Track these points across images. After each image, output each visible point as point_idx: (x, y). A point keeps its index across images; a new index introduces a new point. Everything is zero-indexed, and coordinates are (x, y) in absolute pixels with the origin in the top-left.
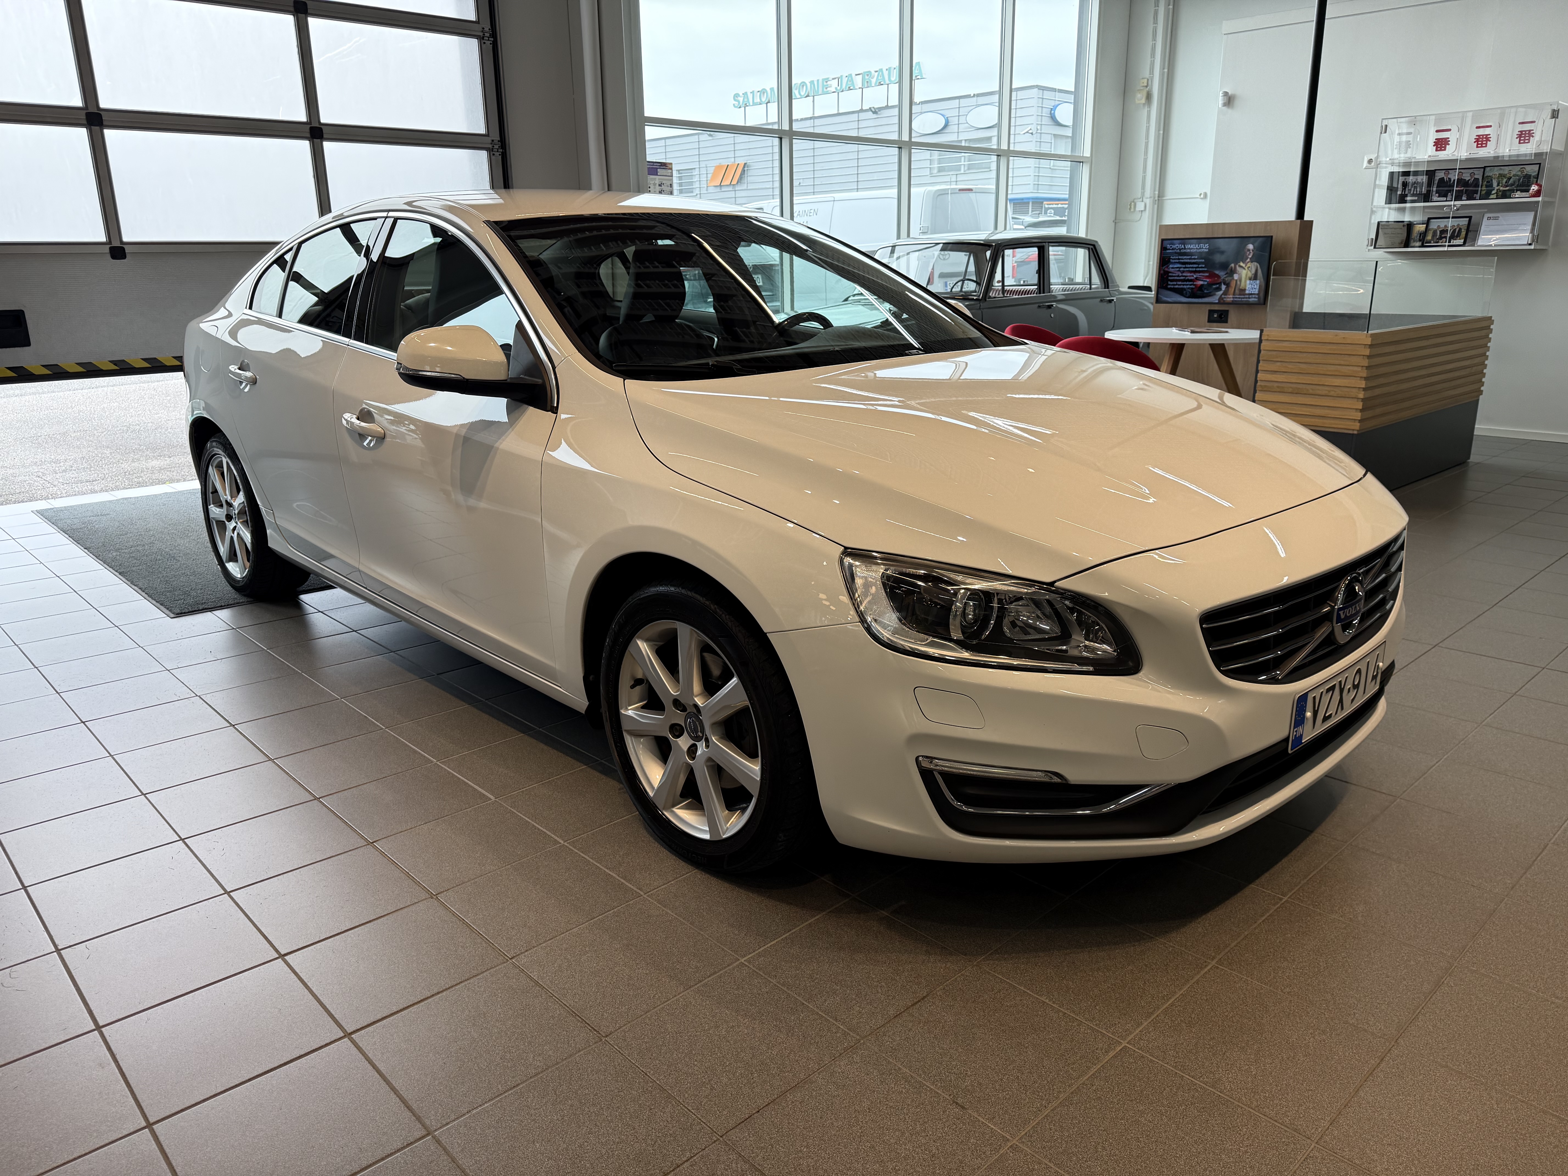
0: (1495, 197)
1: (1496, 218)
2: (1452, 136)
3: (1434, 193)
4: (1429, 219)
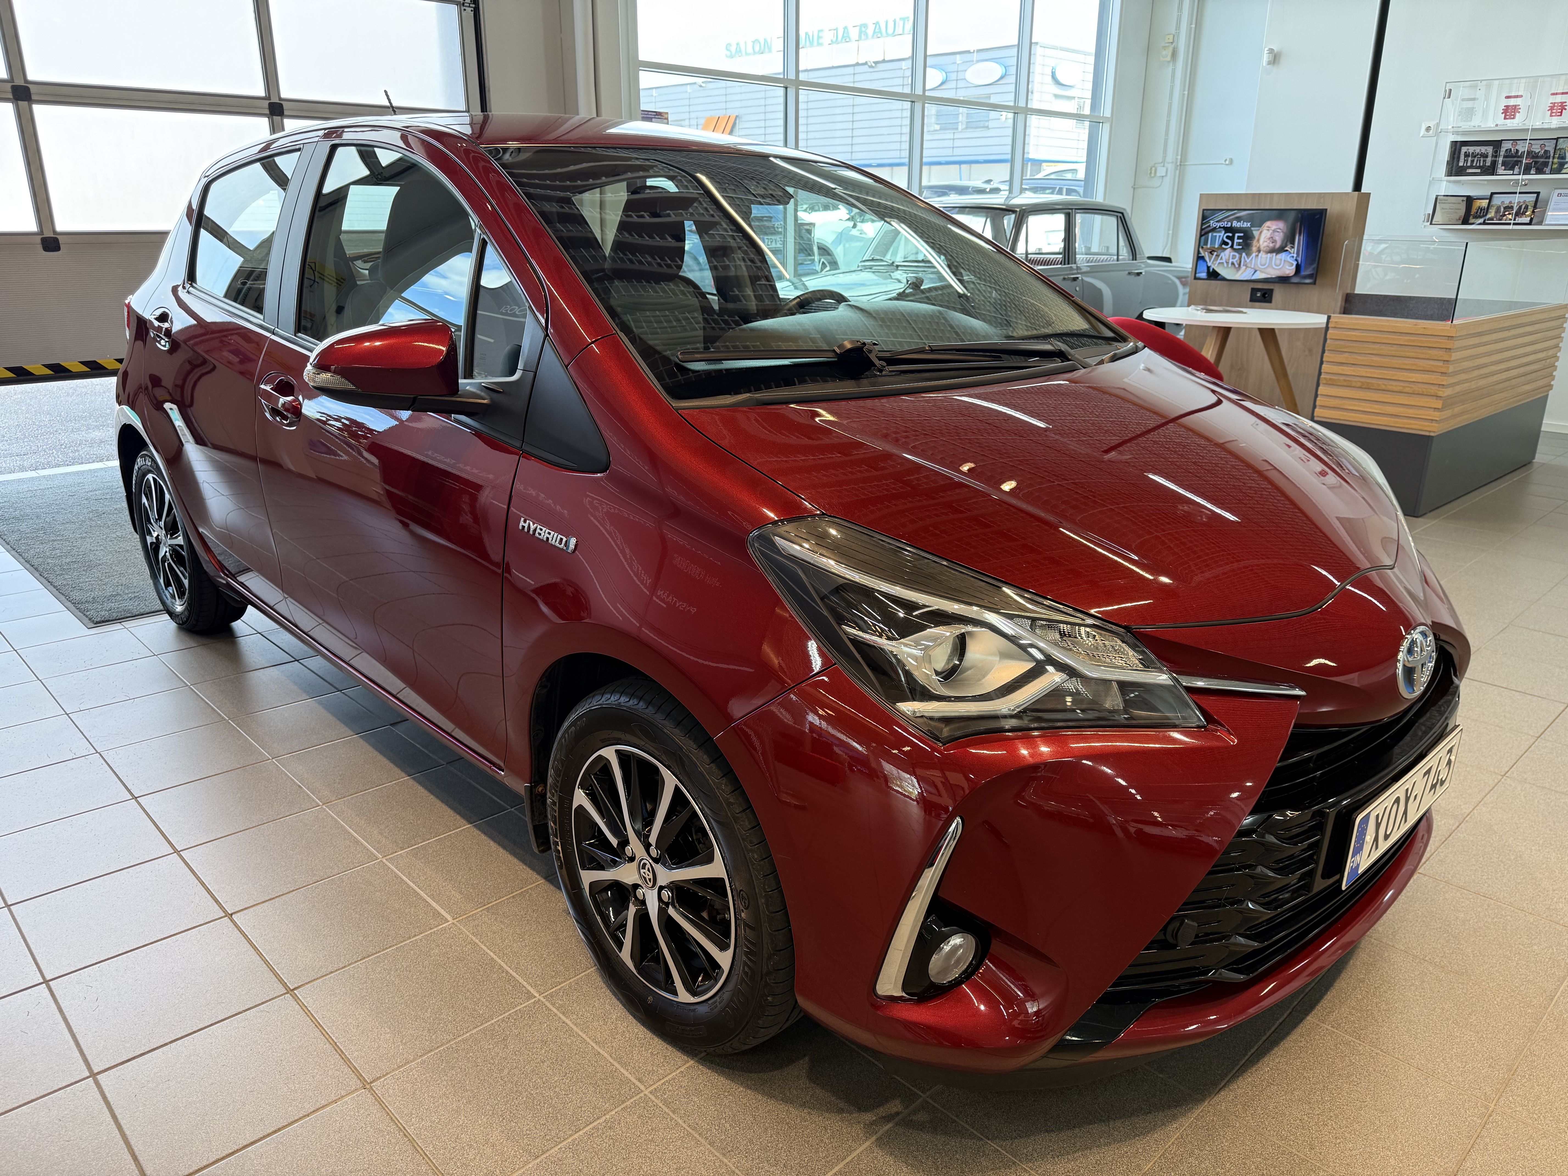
2: (1523, 103)
3: (1500, 166)
4: (1492, 194)
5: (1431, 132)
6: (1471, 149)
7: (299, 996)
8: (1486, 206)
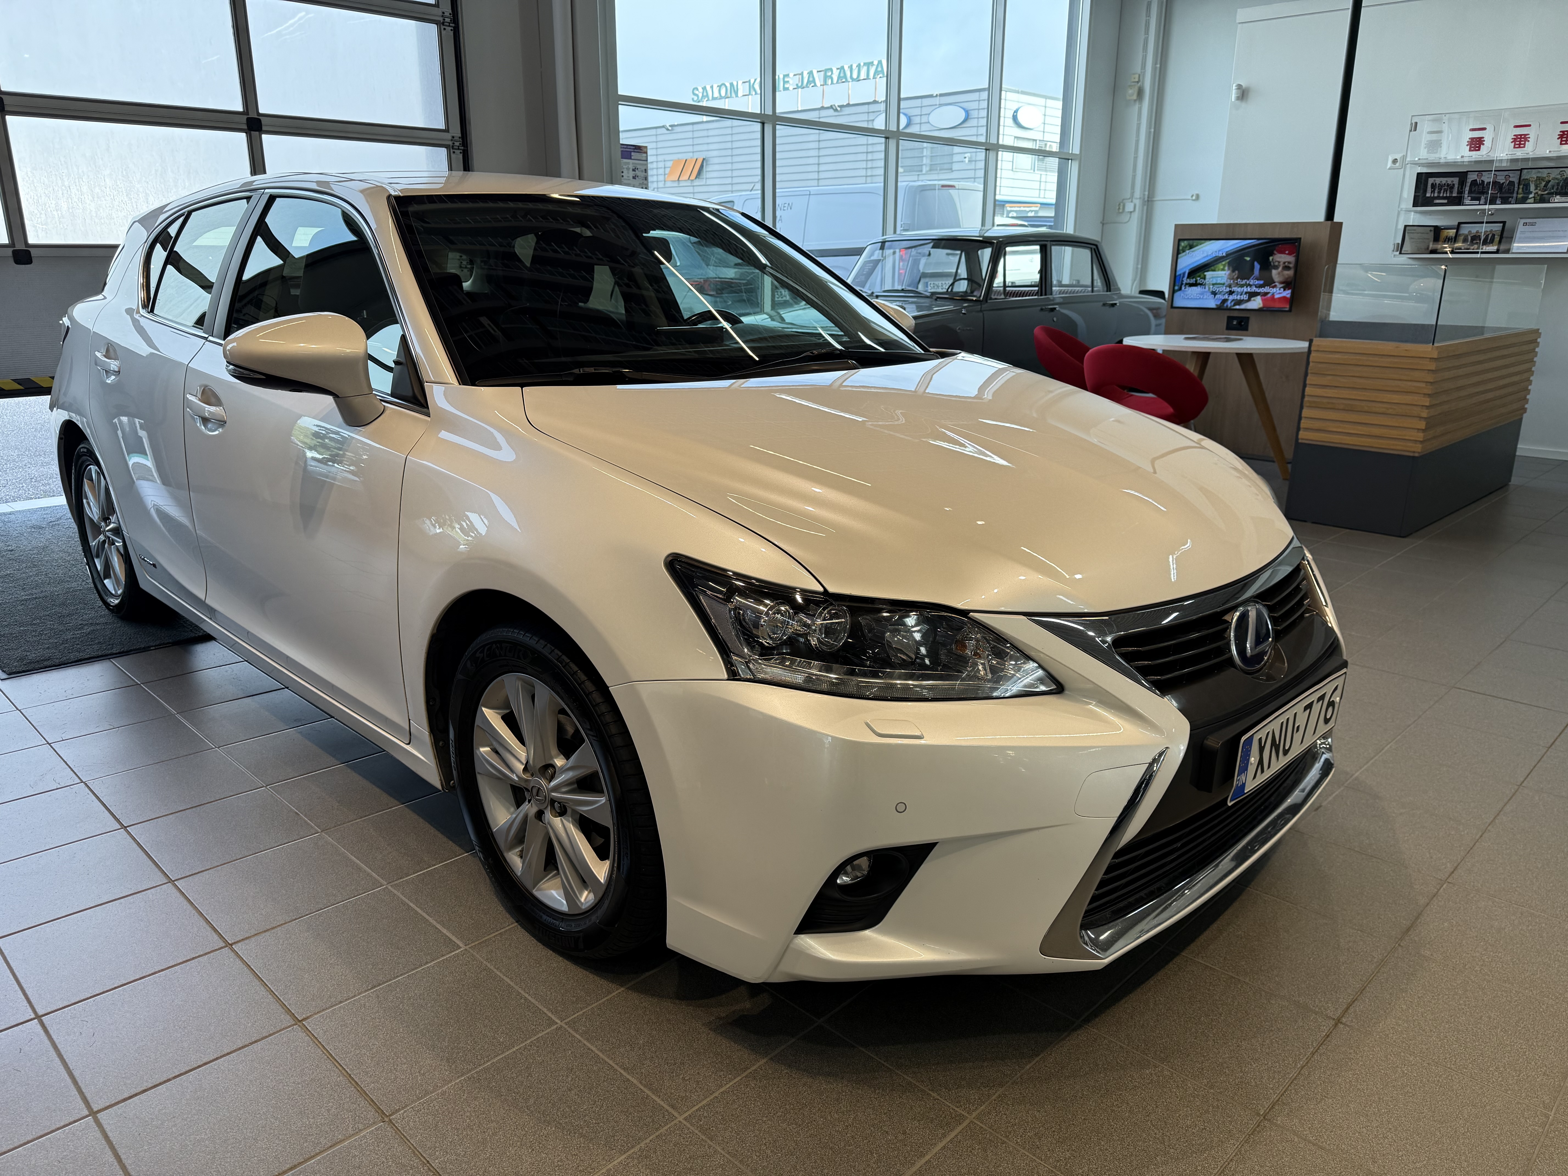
0: (1533, 202)
1: (1532, 224)
2: (1487, 136)
3: (1466, 196)
4: (1460, 224)
5: (1398, 164)
6: (1438, 181)
7: (308, 1027)
8: (1454, 236)
